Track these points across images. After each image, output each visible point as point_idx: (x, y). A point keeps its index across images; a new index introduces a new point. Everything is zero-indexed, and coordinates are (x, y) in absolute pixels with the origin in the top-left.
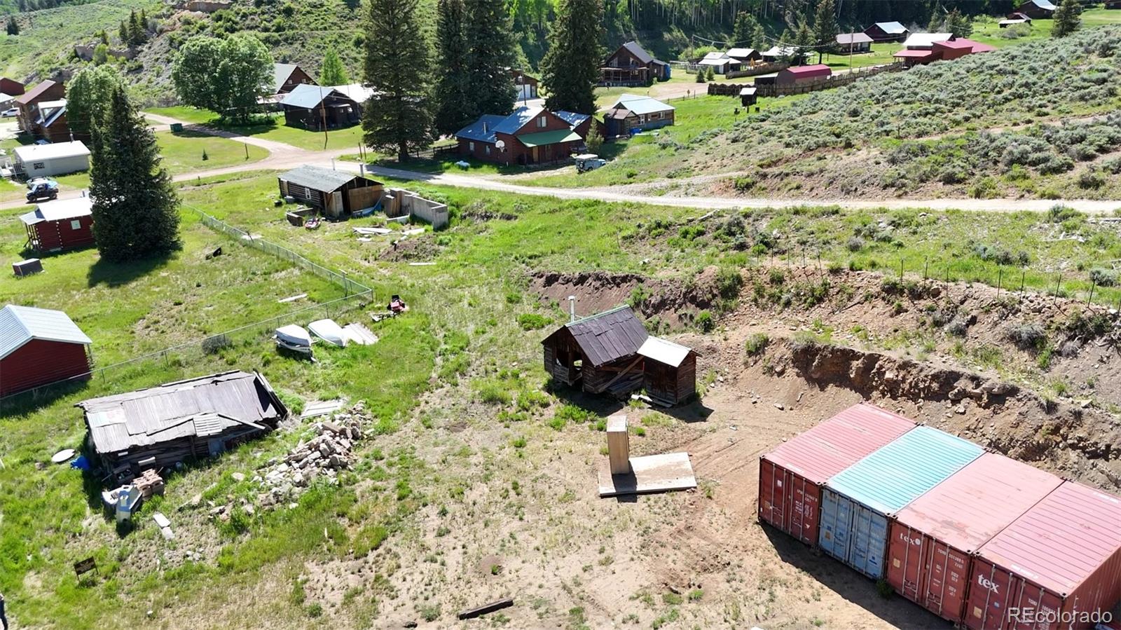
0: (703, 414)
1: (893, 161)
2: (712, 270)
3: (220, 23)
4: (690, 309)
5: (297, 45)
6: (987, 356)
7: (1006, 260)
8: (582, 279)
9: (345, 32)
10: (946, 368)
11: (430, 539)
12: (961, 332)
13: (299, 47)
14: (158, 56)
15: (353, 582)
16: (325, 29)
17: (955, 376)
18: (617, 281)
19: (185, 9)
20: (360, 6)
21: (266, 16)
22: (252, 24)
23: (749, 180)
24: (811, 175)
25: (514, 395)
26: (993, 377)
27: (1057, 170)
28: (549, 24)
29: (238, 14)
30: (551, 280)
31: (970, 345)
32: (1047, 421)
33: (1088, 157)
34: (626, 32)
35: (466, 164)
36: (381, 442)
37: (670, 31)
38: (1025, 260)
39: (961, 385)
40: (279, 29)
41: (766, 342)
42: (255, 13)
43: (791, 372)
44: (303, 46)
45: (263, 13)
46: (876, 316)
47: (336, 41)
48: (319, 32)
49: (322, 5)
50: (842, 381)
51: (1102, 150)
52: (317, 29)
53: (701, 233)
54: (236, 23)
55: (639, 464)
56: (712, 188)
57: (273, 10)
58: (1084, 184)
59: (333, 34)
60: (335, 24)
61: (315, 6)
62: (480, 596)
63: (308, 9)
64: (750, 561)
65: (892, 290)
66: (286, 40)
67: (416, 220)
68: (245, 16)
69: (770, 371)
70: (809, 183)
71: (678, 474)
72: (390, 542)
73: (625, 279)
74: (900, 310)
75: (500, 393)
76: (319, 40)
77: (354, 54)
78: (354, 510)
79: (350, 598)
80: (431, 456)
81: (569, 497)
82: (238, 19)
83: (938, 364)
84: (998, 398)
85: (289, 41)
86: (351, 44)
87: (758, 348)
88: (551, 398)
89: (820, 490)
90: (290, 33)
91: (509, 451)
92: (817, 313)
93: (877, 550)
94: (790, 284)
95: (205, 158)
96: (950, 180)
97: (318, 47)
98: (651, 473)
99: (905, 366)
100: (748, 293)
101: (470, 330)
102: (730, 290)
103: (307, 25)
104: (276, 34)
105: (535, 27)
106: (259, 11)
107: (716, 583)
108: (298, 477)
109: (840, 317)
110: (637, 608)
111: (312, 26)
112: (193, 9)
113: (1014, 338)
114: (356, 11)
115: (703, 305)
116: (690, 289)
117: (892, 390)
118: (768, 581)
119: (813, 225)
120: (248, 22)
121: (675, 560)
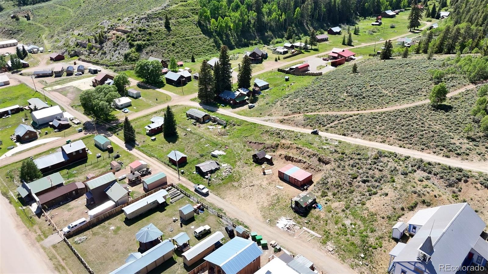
0: (273, 165)
1: (304, 120)
2: (275, 142)
3: (129, 38)
4: (272, 149)
5: (155, 46)
6: (305, 158)
7: (311, 144)
8: (255, 143)
9: (168, 40)
10: (300, 159)
11: (244, 180)
12: (303, 154)
13: (156, 47)
14: (110, 49)
15: (238, 184)
16: (162, 40)
17: (301, 160)
18: (261, 144)
19: (114, 30)
20: (171, 30)
21: (143, 36)
22: (140, 38)
23: (282, 120)
24: (292, 121)
25: (249, 163)
26: (305, 160)
27: (324, 126)
28: (229, 32)
29: (134, 35)
30: (250, 143)
31: (304, 156)
32: (308, 165)
33: (329, 124)
34: (253, 33)
35: (223, 105)
36: (234, 169)
37: (267, 32)
38: (313, 144)
39: (302, 161)
40: (148, 40)
41: (281, 155)
42: (140, 34)
43: (284, 159)
44: (157, 46)
45: (142, 35)
46: (294, 151)
47: (166, 44)
48: (161, 41)
49: (160, 31)
50: (290, 160)
51: (331, 123)
52: (160, 40)
53: (273, 134)
54: (134, 38)
55: (266, 171)
56: (276, 121)
57: (145, 33)
58: (326, 130)
59: (165, 42)
60: (165, 38)
61: (158, 31)
62: (251, 185)
63: (156, 32)
64: (277, 180)
65: (297, 148)
66: (151, 44)
67: (219, 124)
68: (137, 35)
69: (282, 159)
70: (291, 123)
71: (270, 172)
72: (240, 180)
73: (262, 143)
74: (297, 151)
75: (247, 162)
76: (161, 44)
77: (172, 49)
78: (235, 177)
79: (238, 185)
80: (241, 171)
81: (258, 175)
82: (134, 37)
83: (300, 158)
84: (305, 163)
85: (152, 44)
86: (171, 45)
87: (280, 156)
88: (254, 163)
89: (284, 173)
90: (152, 42)
91: (250, 170)
92: (289, 150)
93: (288, 179)
94: (285, 145)
95: (157, 100)
96: (311, 126)
97: (161, 46)
98: (267, 172)
99: (296, 158)
100: (280, 146)
101: (239, 152)
102: (277, 146)
103: (157, 38)
104: (148, 42)
105: (225, 33)
106: (141, 33)
107: (274, 182)
108: (227, 174)
109: (291, 151)
110: (266, 185)
111: (158, 39)
112: (118, 30)
113: (308, 155)
114: (171, 32)
115: (274, 148)
116: (272, 146)
117: (295, 161)
118: (279, 182)
119: (290, 134)
120: (138, 38)
121: (270, 181)
